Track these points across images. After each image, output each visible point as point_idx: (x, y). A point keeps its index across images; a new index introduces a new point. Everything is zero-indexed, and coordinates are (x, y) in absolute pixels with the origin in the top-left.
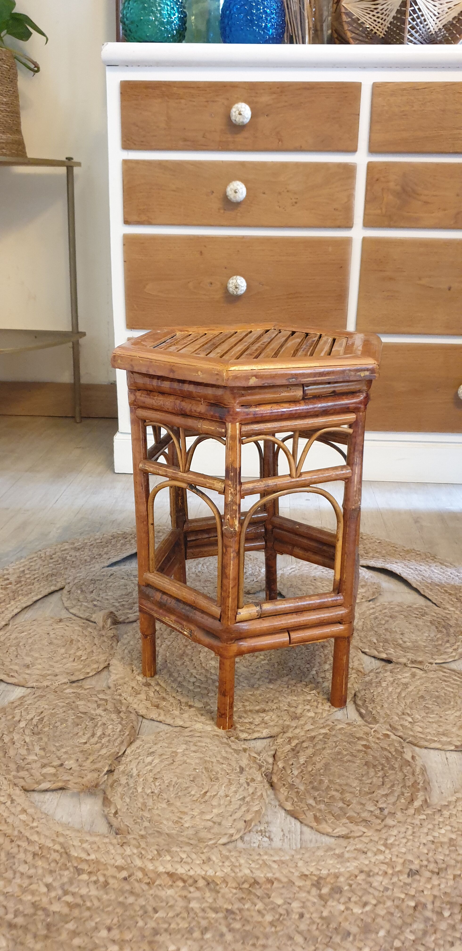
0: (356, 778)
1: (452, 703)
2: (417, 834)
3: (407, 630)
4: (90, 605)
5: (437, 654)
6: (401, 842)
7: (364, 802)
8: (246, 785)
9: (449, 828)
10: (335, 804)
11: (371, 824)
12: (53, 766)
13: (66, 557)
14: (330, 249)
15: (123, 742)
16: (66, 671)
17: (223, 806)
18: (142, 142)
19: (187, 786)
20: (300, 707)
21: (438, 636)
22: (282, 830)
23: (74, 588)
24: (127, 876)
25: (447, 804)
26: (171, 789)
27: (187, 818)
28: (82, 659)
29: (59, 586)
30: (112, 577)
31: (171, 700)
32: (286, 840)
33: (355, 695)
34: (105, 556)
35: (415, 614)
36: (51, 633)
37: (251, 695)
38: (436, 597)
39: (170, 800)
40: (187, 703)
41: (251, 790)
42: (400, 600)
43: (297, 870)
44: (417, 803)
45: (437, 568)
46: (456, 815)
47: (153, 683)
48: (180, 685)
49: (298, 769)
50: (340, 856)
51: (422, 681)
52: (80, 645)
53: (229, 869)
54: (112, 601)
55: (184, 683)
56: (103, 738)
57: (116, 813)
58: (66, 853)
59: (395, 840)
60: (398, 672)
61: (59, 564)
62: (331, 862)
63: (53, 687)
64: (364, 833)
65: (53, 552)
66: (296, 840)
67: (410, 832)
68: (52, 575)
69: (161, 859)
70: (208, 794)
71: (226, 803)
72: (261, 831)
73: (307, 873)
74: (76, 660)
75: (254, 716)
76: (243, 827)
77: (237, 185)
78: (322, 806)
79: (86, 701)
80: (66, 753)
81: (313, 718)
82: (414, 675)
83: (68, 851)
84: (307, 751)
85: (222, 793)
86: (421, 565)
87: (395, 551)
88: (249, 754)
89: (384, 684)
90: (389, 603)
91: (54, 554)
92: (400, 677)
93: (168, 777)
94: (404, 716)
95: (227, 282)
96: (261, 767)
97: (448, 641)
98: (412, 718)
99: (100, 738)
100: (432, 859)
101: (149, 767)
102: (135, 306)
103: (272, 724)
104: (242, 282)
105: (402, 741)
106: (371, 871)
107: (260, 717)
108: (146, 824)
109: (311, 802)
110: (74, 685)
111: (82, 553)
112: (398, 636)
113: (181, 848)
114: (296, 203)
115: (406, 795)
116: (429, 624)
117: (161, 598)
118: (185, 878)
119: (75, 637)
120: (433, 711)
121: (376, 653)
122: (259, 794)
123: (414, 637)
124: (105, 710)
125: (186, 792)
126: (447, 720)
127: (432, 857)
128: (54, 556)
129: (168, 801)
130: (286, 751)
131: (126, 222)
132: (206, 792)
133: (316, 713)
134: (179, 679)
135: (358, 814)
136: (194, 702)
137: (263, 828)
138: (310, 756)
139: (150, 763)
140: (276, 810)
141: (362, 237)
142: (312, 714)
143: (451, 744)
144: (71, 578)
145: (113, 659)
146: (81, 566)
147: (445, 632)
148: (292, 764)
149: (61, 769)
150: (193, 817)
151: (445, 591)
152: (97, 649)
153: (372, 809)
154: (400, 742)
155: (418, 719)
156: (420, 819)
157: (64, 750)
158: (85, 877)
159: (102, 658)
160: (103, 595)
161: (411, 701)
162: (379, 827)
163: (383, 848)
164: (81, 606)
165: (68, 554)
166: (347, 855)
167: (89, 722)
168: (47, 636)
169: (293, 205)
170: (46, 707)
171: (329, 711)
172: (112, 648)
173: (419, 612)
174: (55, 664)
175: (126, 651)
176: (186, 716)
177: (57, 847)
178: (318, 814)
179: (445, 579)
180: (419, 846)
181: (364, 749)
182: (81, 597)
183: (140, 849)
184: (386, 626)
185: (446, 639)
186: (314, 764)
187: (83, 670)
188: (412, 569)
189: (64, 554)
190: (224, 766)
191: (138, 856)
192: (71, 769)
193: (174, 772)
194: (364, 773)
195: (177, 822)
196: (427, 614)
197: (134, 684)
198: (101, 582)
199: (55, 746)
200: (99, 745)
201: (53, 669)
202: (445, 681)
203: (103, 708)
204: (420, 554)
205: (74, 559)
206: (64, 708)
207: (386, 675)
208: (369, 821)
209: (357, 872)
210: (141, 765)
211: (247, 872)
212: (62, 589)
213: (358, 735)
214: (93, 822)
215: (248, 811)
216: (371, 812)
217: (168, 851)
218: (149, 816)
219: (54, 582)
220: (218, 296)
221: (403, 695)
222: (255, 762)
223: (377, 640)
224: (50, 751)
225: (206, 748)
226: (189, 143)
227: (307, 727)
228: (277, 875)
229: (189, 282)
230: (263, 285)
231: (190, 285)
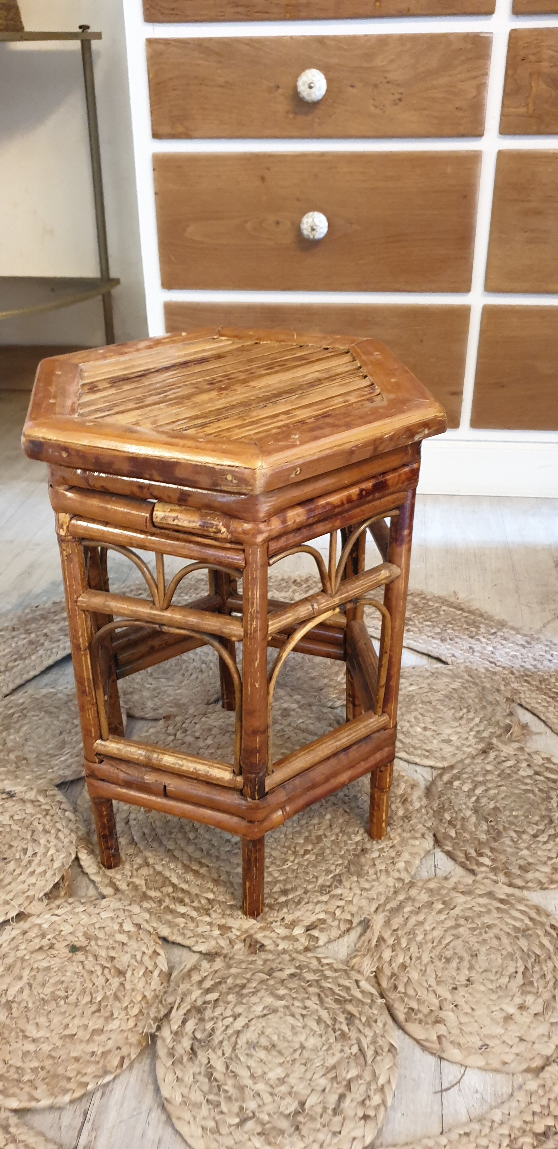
14: (449, 169)
18: (173, 9)
77: (313, 76)
95: (300, 222)
102: (173, 258)
104: (321, 221)
114: (400, 100)
131: (156, 135)
141: (496, 151)
169: (396, 104)
220: (288, 241)
226: (240, 9)
229: (246, 222)
230: (351, 224)
231: (249, 225)
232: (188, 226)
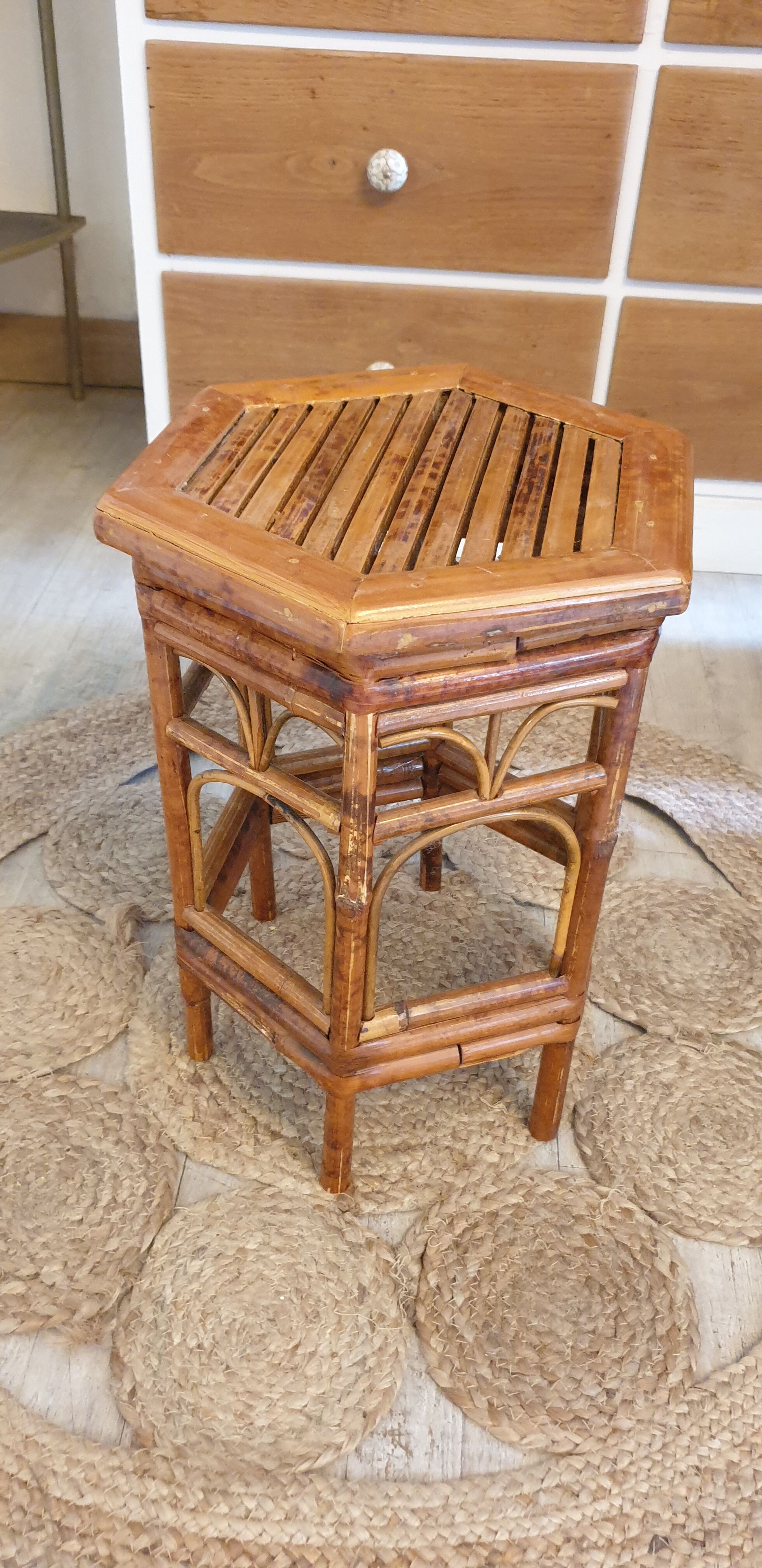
0: (567, 1319)
1: (750, 1138)
2: (671, 1450)
3: (677, 953)
4: (96, 881)
5: (729, 1012)
6: (640, 1468)
7: (578, 1377)
8: (368, 1330)
9: (727, 1436)
10: (527, 1379)
11: (591, 1427)
12: (19, 1278)
13: (51, 755)
14: (588, 93)
15: (148, 1222)
16: (48, 1043)
17: (325, 1380)
19: (262, 1332)
20: (474, 1139)
21: (734, 967)
22: (431, 1432)
23: (65, 837)
24: (148, 1546)
25: (726, 1380)
26: (234, 1340)
27: (261, 1407)
28: (77, 1013)
29: (38, 828)
30: (138, 809)
31: (239, 1117)
32: (435, 1456)
33: (575, 1111)
34: (124, 756)
35: (694, 911)
36: (21, 952)
37: (384, 1107)
38: (735, 871)
39: (231, 1364)
40: (267, 1127)
41: (378, 1342)
42: (666, 873)
43: (453, 1534)
44: (674, 1379)
45: (741, 796)
46: (742, 1407)
47: (207, 1076)
48: (258, 1083)
49: (463, 1290)
50: (531, 1500)
51: (698, 1077)
52: (74, 980)
53: (332, 1531)
54: (136, 870)
55: (265, 1078)
56: (114, 1209)
57: (133, 1393)
58: (40, 1490)
59: (631, 1463)
60: (656, 1055)
61: (39, 773)
62: (515, 1514)
63: (23, 1084)
64: (577, 1445)
65: (26, 743)
66: (454, 1454)
67: (657, 1445)
68: (27, 802)
69: (211, 1509)
70: (300, 1351)
71: (333, 1372)
72: (392, 1433)
73: (471, 1539)
74: (66, 1016)
75: (390, 1163)
76: (360, 1428)
78: (503, 1383)
79: (84, 1118)
80: (45, 1245)
81: (495, 1166)
82: (683, 1064)
83: (44, 1485)
84: (481, 1249)
85: (324, 1350)
86: (711, 789)
87: (666, 751)
88: (377, 1255)
89: (629, 1085)
90: (649, 882)
91: (27, 749)
92: (658, 1067)
93: (227, 1310)
94: (661, 1166)
95: (367, 163)
96: (397, 1286)
97: (750, 981)
98: (675, 1170)
99: (109, 1209)
100: (693, 1511)
101: (195, 1286)
102: (176, 208)
103: (421, 1180)
104: (397, 164)
105: (655, 1224)
106: (583, 1538)
107: (400, 1163)
108: (187, 1419)
109: (485, 1371)
110: (63, 1078)
111: (81, 746)
112: (660, 967)
113: (248, 1485)
115: (655, 1357)
116: (718, 937)
117: (217, 962)
118: (254, 1550)
119: (65, 961)
120: (714, 1156)
121: (617, 1009)
122: (392, 1350)
123: (688, 969)
124: (118, 1142)
125: (260, 1347)
126: (738, 1177)
127: (695, 1505)
128: (28, 753)
129: (228, 1367)
130: (445, 1247)
131: (151, 13)
132: (296, 1347)
133: (502, 1154)
134: (256, 1067)
135: (568, 1402)
136: (280, 1124)
137: (396, 1427)
138: (486, 1260)
139: (198, 1275)
140: (420, 1383)
141: (657, 68)
142: (493, 1158)
143: (743, 1234)
144: (60, 810)
145: (135, 1018)
146: (79, 781)
147: (746, 957)
148: (454, 1280)
149: (37, 1288)
150: (272, 1404)
151: (753, 854)
152: (106, 990)
153: (593, 1393)
154: (651, 1229)
155: (686, 1172)
156: (679, 1414)
157: (41, 1239)
158: (73, 1545)
159: (116, 1012)
160: (120, 855)
161: (675, 1127)
162: (602, 1434)
163: (607, 1483)
164: (78, 880)
165: (54, 747)
166: (543, 1499)
167: (87, 1172)
168: (11, 958)
170: (11, 1133)
171: (526, 1148)
172: (135, 986)
173: (702, 906)
174: (27, 1028)
175: (159, 998)
176: (264, 1157)
177: (25, 1476)
178: (495, 1402)
179: (754, 824)
180: (673, 1479)
181: (585, 1245)
182: (79, 858)
183: (173, 1486)
184: (639, 941)
185: (747, 975)
186: (494, 1279)
187: (79, 1043)
188: (694, 799)
189: (46, 748)
190: (331, 1284)
191: (170, 1504)
192: (53, 1285)
193: (240, 1301)
194: (582, 1306)
195: (240, 1416)
196: (717, 913)
197: (171, 1081)
198: (116, 822)
199: (26, 1229)
200: (105, 1227)
201: (25, 1039)
202: (741, 1081)
203: (115, 1139)
204: (710, 761)
205: (66, 762)
206: (43, 1138)
207: (633, 1062)
208: (587, 1420)
209: (558, 1540)
210: (180, 1282)
211: (364, 1535)
212: (44, 834)
213: (575, 1212)
214: (91, 1408)
215: (371, 1389)
216: (592, 1399)
217: (225, 1493)
218: (192, 1401)
219: (28, 821)
220: (349, 188)
221: (662, 1113)
222: (386, 1273)
223: (621, 975)
224: (15, 1241)
225: (300, 1241)
227: (484, 1192)
228: (418, 1544)
229: (287, 158)
230: (442, 169)
231: (290, 163)
232: (199, 160)
